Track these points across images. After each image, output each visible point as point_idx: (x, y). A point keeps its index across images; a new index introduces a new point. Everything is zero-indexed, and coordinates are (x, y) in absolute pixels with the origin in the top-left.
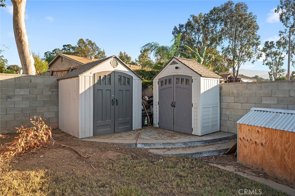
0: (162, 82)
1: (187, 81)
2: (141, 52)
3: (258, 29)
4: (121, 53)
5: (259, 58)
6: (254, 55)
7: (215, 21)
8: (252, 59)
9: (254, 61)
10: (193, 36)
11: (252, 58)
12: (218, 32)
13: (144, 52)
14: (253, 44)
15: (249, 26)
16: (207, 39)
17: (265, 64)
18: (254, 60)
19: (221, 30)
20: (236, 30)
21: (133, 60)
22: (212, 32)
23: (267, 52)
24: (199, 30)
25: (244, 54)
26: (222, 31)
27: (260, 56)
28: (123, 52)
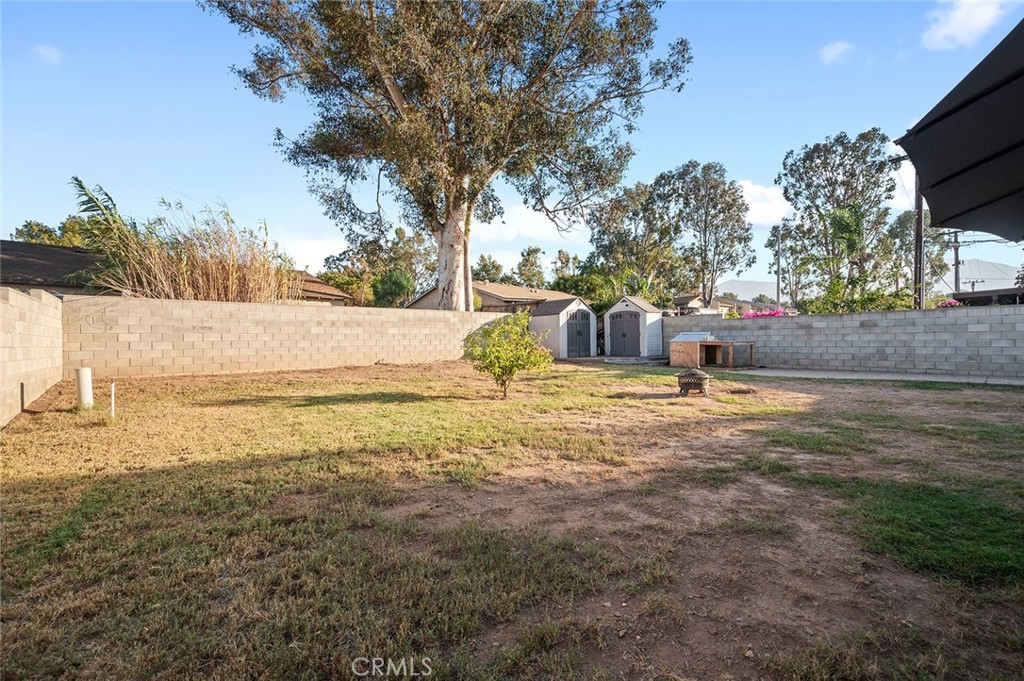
0: (613, 317)
1: (635, 316)
2: (523, 255)
3: (747, 209)
4: (482, 257)
5: (750, 266)
6: (741, 260)
7: (665, 198)
8: (738, 268)
9: (740, 272)
10: (627, 225)
11: (738, 266)
12: (674, 217)
13: (528, 254)
14: (740, 240)
15: (729, 206)
16: (652, 231)
17: (773, 272)
18: (742, 269)
19: (677, 212)
20: (707, 213)
21: (506, 271)
22: (662, 218)
23: (777, 248)
24: (636, 214)
25: (722, 257)
26: (679, 215)
27: (753, 262)
28: (486, 257)
